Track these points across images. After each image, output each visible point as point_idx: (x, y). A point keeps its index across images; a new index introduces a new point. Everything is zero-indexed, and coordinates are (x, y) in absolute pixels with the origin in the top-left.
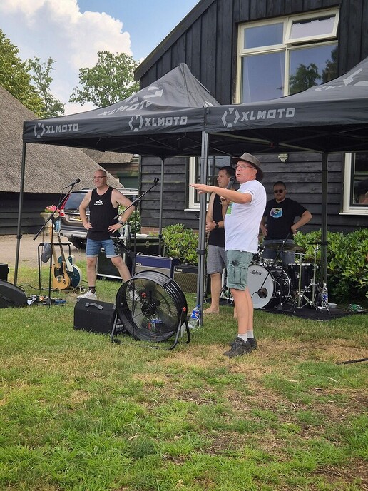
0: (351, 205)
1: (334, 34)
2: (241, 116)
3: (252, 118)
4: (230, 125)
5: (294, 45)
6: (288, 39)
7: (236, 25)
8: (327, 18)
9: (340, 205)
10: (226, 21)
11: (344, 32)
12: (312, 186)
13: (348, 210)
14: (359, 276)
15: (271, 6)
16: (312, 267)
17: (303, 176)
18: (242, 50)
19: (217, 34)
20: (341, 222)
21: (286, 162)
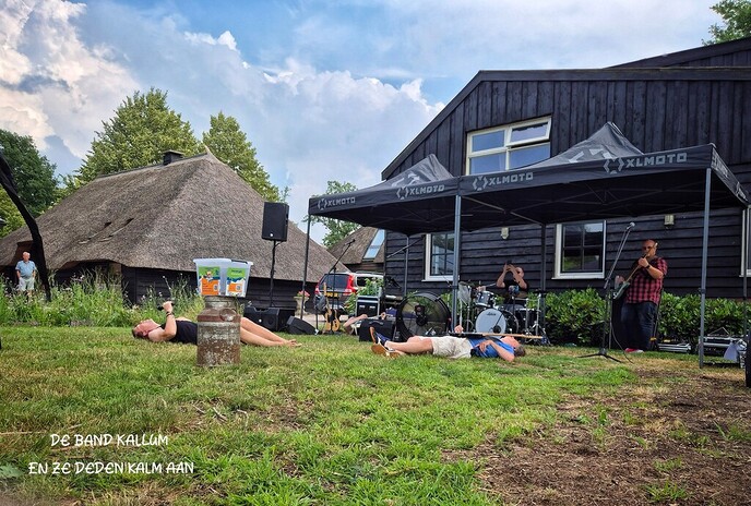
0: (562, 272)
1: (547, 137)
2: (489, 182)
3: (498, 183)
4: (480, 189)
5: (513, 147)
6: (508, 142)
7: (466, 133)
8: (541, 125)
9: (552, 271)
10: (459, 130)
11: (555, 135)
12: (530, 258)
13: (559, 275)
14: (572, 322)
15: (495, 117)
16: (535, 311)
17: (521, 249)
18: (470, 153)
19: (450, 141)
20: (554, 285)
21: (508, 239)
